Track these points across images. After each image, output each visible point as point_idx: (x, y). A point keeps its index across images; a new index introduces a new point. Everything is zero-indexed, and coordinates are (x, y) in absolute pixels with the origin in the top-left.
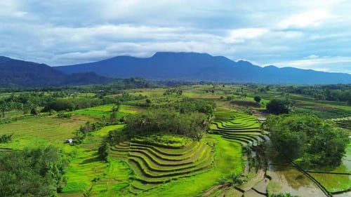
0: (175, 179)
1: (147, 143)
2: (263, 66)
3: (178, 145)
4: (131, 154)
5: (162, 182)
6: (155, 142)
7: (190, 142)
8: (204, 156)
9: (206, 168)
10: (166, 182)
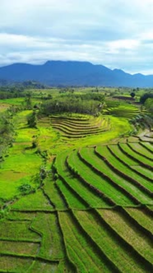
0: (89, 136)
1: (61, 118)
2: (132, 74)
3: (85, 119)
4: (52, 124)
5: (81, 137)
6: (68, 117)
7: (92, 117)
8: (104, 125)
9: (107, 130)
10: (84, 137)
